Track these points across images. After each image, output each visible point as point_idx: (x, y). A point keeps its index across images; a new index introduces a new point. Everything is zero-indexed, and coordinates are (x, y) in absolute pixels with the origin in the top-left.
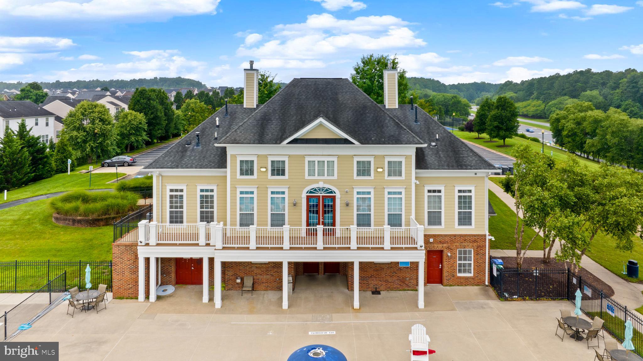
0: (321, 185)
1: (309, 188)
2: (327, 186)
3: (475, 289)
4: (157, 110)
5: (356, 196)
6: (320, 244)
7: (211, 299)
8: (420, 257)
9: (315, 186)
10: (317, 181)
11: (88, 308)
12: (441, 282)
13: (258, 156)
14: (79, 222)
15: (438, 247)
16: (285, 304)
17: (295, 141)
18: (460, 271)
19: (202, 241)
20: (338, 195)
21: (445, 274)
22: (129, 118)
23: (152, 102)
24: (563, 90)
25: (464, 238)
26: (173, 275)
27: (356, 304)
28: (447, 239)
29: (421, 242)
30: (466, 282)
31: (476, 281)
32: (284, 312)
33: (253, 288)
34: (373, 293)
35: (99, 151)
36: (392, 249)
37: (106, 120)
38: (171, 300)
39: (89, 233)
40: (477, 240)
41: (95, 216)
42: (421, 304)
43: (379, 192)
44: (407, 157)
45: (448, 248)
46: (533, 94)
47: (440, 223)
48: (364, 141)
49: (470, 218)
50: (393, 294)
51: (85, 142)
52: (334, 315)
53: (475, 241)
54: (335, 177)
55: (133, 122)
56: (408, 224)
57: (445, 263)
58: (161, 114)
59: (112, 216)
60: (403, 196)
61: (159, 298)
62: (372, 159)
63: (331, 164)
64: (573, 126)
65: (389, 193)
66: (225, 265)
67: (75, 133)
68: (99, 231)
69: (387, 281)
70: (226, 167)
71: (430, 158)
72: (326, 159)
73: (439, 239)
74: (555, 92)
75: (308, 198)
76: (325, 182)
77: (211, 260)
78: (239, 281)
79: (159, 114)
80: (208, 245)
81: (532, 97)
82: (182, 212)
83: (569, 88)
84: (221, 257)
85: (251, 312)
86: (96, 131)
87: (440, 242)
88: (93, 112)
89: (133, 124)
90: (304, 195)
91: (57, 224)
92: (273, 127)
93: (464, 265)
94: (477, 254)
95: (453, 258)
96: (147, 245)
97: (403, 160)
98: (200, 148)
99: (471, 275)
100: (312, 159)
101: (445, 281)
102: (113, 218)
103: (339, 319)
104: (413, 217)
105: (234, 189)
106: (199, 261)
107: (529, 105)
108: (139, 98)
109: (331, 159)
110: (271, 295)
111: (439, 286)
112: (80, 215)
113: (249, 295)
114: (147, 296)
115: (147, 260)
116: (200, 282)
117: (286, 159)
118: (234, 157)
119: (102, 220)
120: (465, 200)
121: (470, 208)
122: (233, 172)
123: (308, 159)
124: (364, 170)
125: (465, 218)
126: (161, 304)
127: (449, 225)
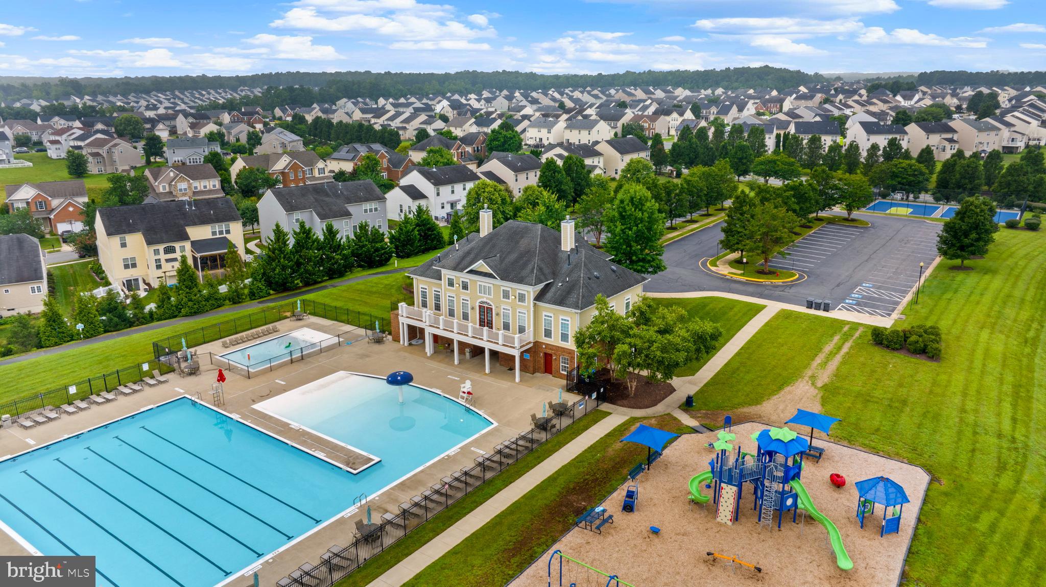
0: (485, 300)
1: (479, 301)
2: (488, 301)
5: (502, 310)
8: (515, 353)
9: (482, 300)
10: (483, 297)
12: (551, 373)
13: (455, 277)
15: (549, 352)
16: (456, 362)
17: (471, 272)
18: (562, 370)
19: (424, 319)
20: (494, 308)
21: (553, 369)
25: (564, 350)
26: (411, 333)
27: (487, 371)
28: (554, 348)
29: (516, 344)
30: (565, 377)
34: (509, 369)
36: (503, 345)
38: (414, 347)
42: (517, 379)
43: (514, 310)
44: (529, 293)
45: (556, 354)
47: (551, 338)
48: (503, 278)
49: (567, 338)
52: (472, 373)
53: (570, 353)
54: (492, 297)
57: (553, 363)
60: (526, 315)
62: (510, 290)
63: (490, 288)
65: (519, 312)
70: (441, 280)
72: (487, 285)
73: (550, 347)
75: (479, 306)
76: (487, 298)
82: (426, 301)
84: (428, 330)
85: (440, 361)
87: (550, 349)
90: (478, 304)
93: (565, 367)
94: (571, 361)
95: (557, 360)
96: (402, 316)
97: (526, 293)
99: (566, 373)
100: (481, 283)
101: (553, 374)
103: (470, 375)
104: (531, 330)
105: (445, 294)
109: (490, 285)
111: (550, 376)
114: (404, 343)
117: (467, 281)
118: (444, 275)
120: (565, 326)
121: (568, 331)
122: (445, 284)
123: (479, 283)
124: (506, 295)
125: (565, 337)
126: (411, 347)
127: (555, 340)
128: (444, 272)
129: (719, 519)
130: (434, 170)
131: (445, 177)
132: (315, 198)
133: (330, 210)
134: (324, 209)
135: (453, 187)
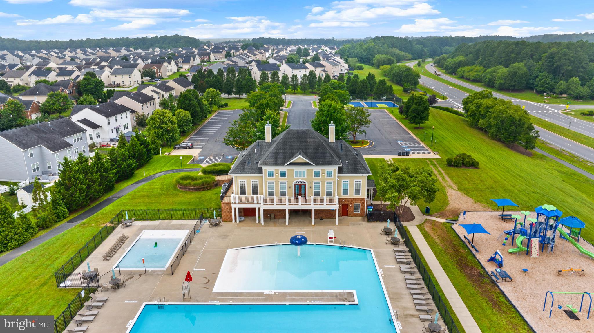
0: (300, 180)
1: (295, 181)
2: (302, 181)
3: (360, 218)
4: (195, 107)
5: (314, 184)
6: (300, 203)
7: (260, 222)
8: (336, 207)
9: (298, 181)
10: (298, 179)
11: (216, 225)
12: (347, 215)
13: (275, 169)
14: (192, 189)
15: (347, 203)
16: (287, 223)
17: (291, 164)
18: (355, 211)
19: (255, 202)
20: (307, 184)
21: (349, 212)
22: (182, 115)
23: (192, 102)
24: (501, 58)
25: (357, 199)
26: (243, 213)
27: (313, 224)
28: (350, 200)
29: (337, 202)
30: (357, 215)
31: (361, 215)
32: (287, 226)
33: (275, 218)
34: (320, 219)
35: (171, 140)
36: (327, 205)
37: (173, 122)
38: (244, 222)
39: (198, 194)
40: (362, 200)
41: (198, 187)
42: (337, 223)
43: (323, 182)
44: (335, 170)
45: (350, 203)
46: (479, 58)
47: (347, 194)
48: (317, 164)
49: (360, 192)
50: (328, 220)
51: (162, 135)
52: (305, 227)
53: (361, 200)
54: (306, 177)
55: (185, 118)
56: (334, 196)
57: (349, 209)
58: (198, 110)
59: (206, 186)
60: (332, 184)
61: (240, 221)
62: (320, 171)
63: (304, 172)
64: (474, 109)
65: (327, 183)
66: (264, 210)
67: (157, 130)
68: (202, 193)
69: (326, 215)
70: (262, 173)
71: (345, 169)
72: (302, 170)
73: (347, 200)
74: (495, 59)
75: (295, 185)
76: (302, 179)
77: (259, 209)
78: (269, 215)
79: (197, 109)
80: (258, 203)
81: (477, 61)
82: (245, 190)
83: (505, 57)
84: (263, 208)
85: (275, 226)
86: (168, 129)
87: (347, 201)
88: (164, 117)
89: (184, 119)
90: (293, 184)
91: (181, 190)
92: (280, 157)
93: (357, 209)
94: (362, 205)
95: (352, 206)
96: (235, 203)
97: (333, 171)
98: (250, 164)
99: (359, 213)
100: (297, 170)
101: (349, 215)
102: (206, 187)
103: (307, 228)
104: (336, 192)
105: (266, 182)
106: (255, 209)
107: (472, 70)
108: (184, 100)
109: (304, 170)
110: (282, 220)
111: (347, 217)
112: (192, 186)
113: (273, 220)
114: (236, 221)
115: (235, 209)
116: (255, 216)
117: (286, 170)
118: (265, 170)
119: (201, 188)
120: (358, 185)
121: (360, 188)
122: (265, 175)
123: (295, 170)
124: (317, 174)
125: (357, 192)
126: (241, 224)
127: (351, 195)
128: (264, 167)
129: (532, 256)
130: (98, 106)
131: (109, 111)
132: (38, 136)
133: (54, 143)
134: (50, 144)
135: (116, 117)
